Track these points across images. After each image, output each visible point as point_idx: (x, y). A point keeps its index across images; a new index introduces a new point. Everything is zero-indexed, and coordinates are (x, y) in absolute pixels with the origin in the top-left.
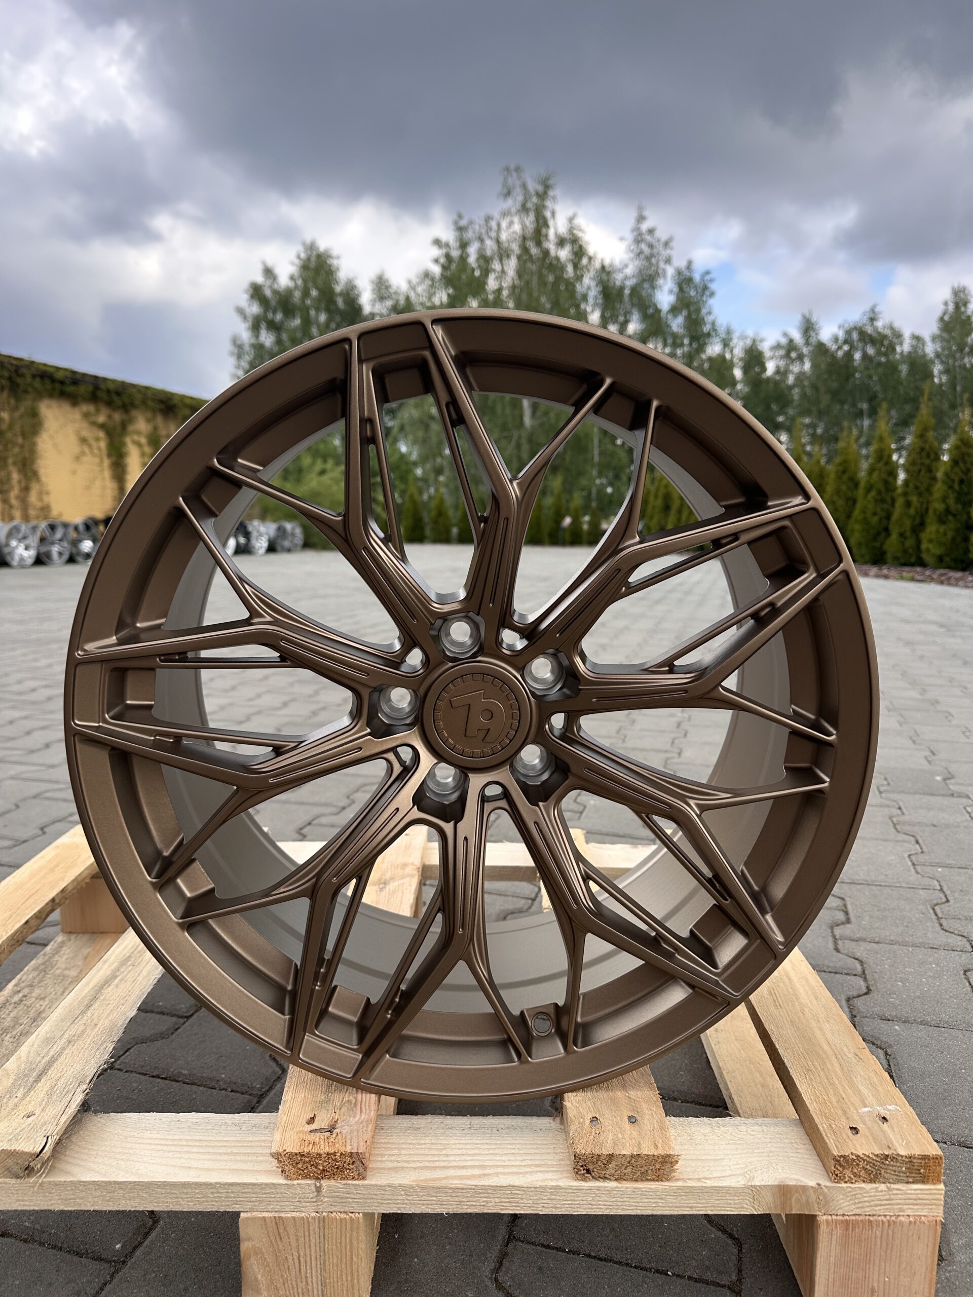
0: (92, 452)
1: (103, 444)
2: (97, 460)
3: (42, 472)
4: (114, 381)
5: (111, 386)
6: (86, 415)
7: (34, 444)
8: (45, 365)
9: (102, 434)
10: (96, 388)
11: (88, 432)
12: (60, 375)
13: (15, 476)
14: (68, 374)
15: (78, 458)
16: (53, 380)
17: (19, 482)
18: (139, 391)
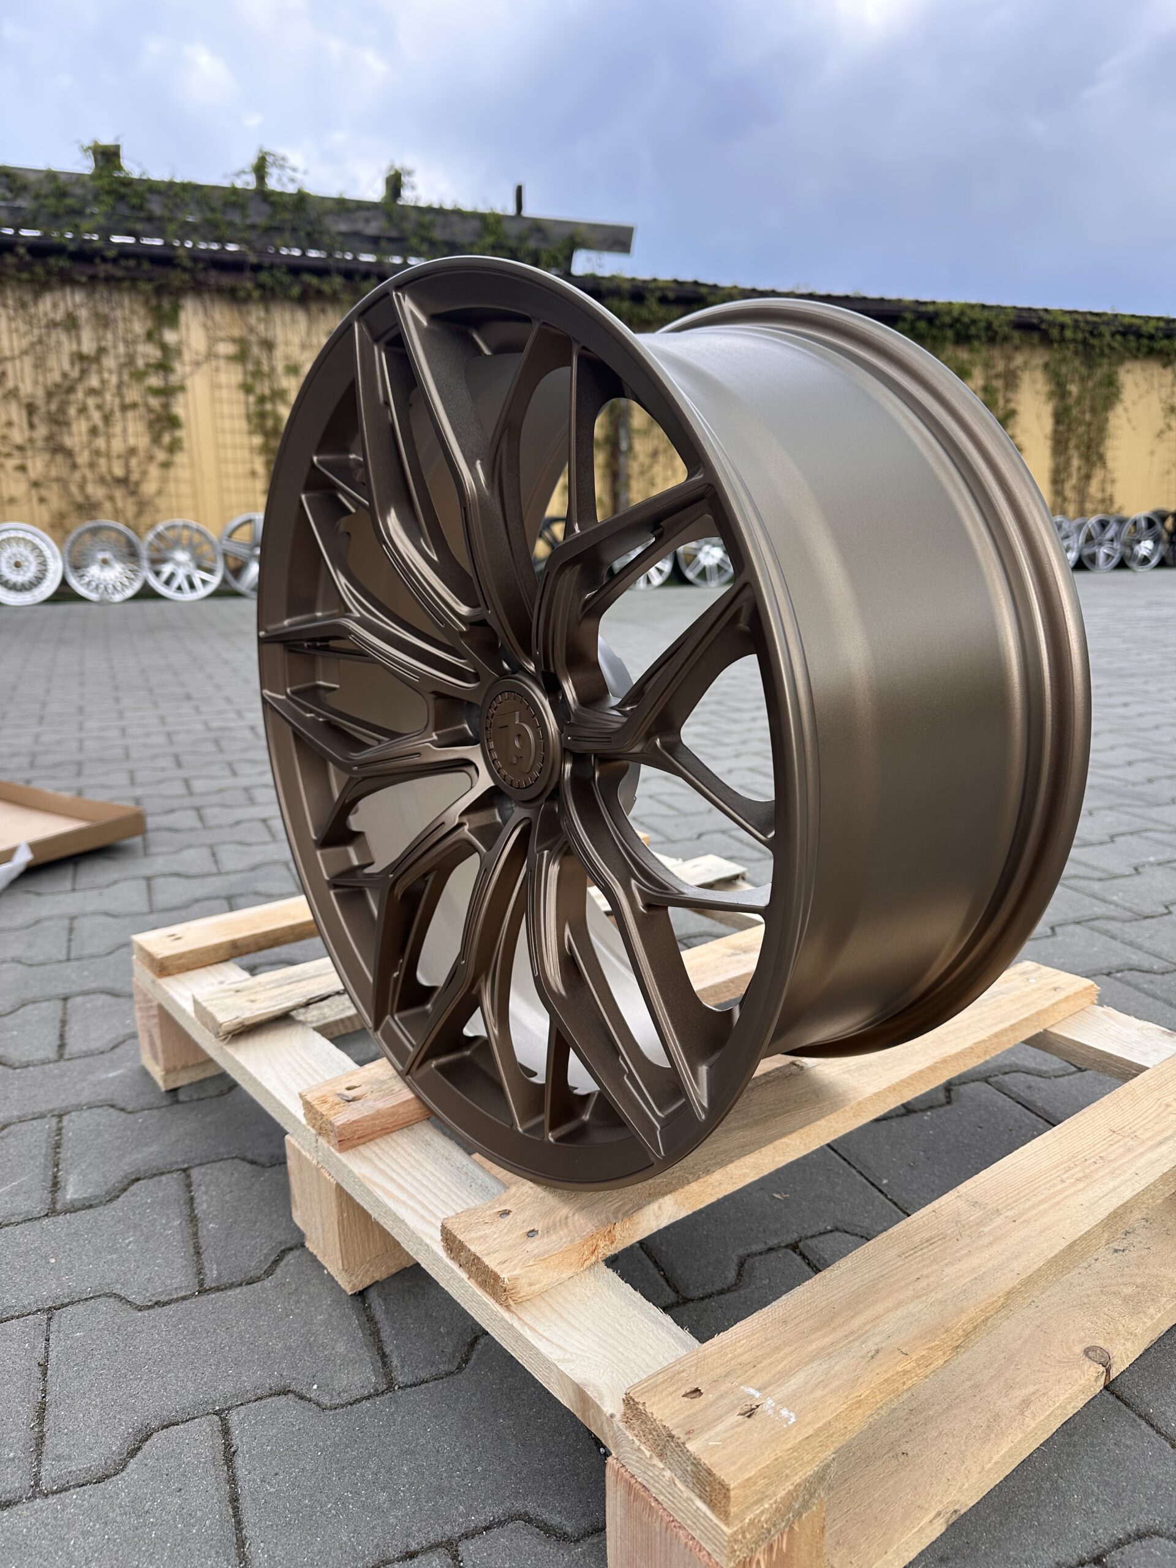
7: (1107, 420)
8: (1133, 316)
12: (1147, 327)
13: (1076, 462)
14: (1162, 324)
15: (1159, 434)
16: (1139, 335)
17: (1079, 468)
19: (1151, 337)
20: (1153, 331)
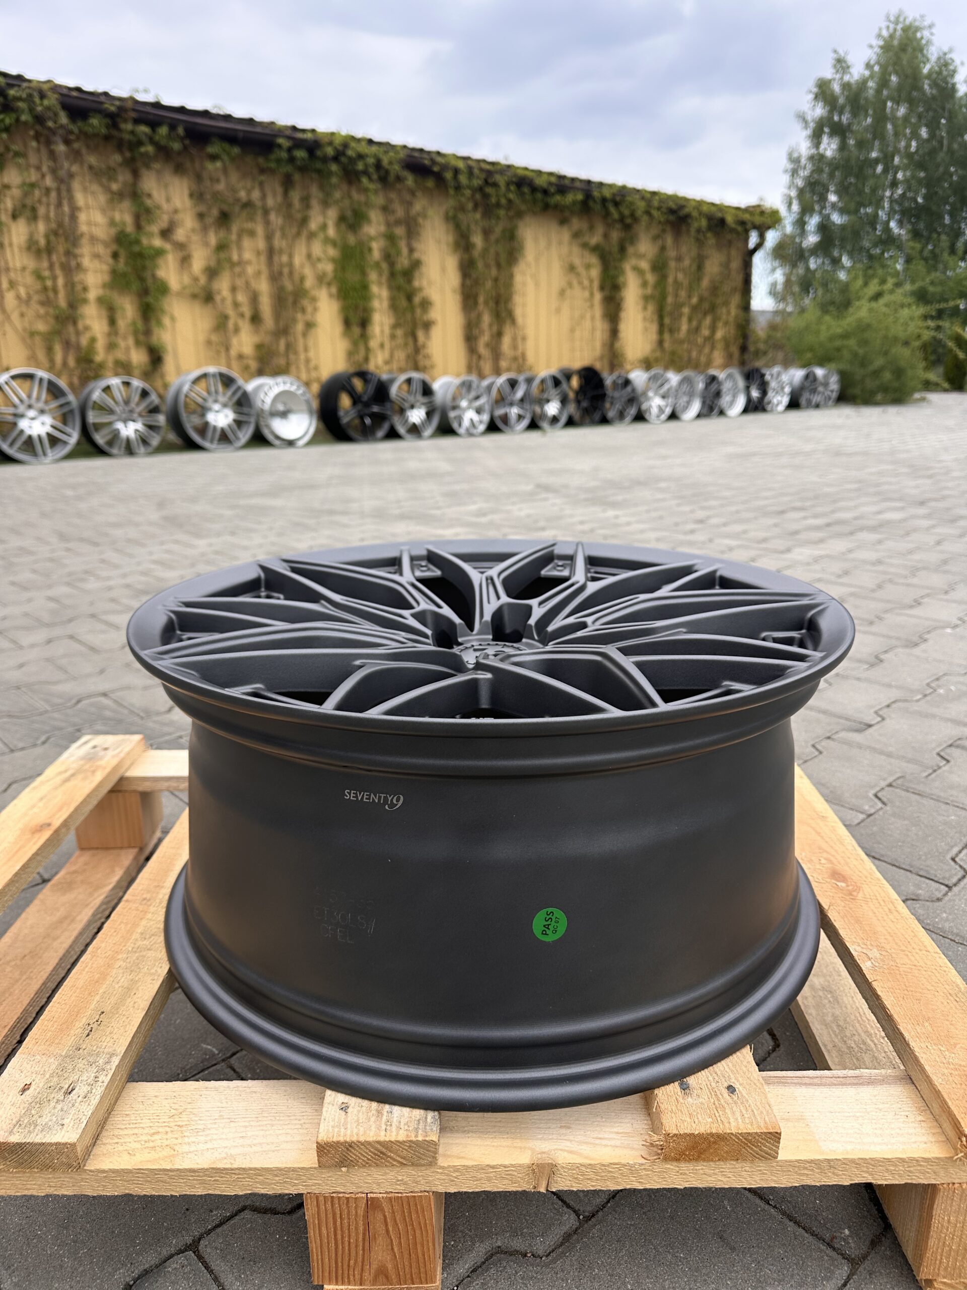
0: (580, 283)
1: (595, 273)
2: (587, 294)
3: (518, 312)
4: (611, 186)
5: (607, 193)
6: (576, 235)
7: (511, 276)
8: (526, 169)
9: (594, 260)
10: (588, 196)
11: (579, 257)
12: (540, 182)
13: (486, 319)
14: (553, 179)
15: (562, 293)
16: (534, 189)
17: (491, 325)
18: (643, 198)
19: (545, 192)
20: (545, 185)
